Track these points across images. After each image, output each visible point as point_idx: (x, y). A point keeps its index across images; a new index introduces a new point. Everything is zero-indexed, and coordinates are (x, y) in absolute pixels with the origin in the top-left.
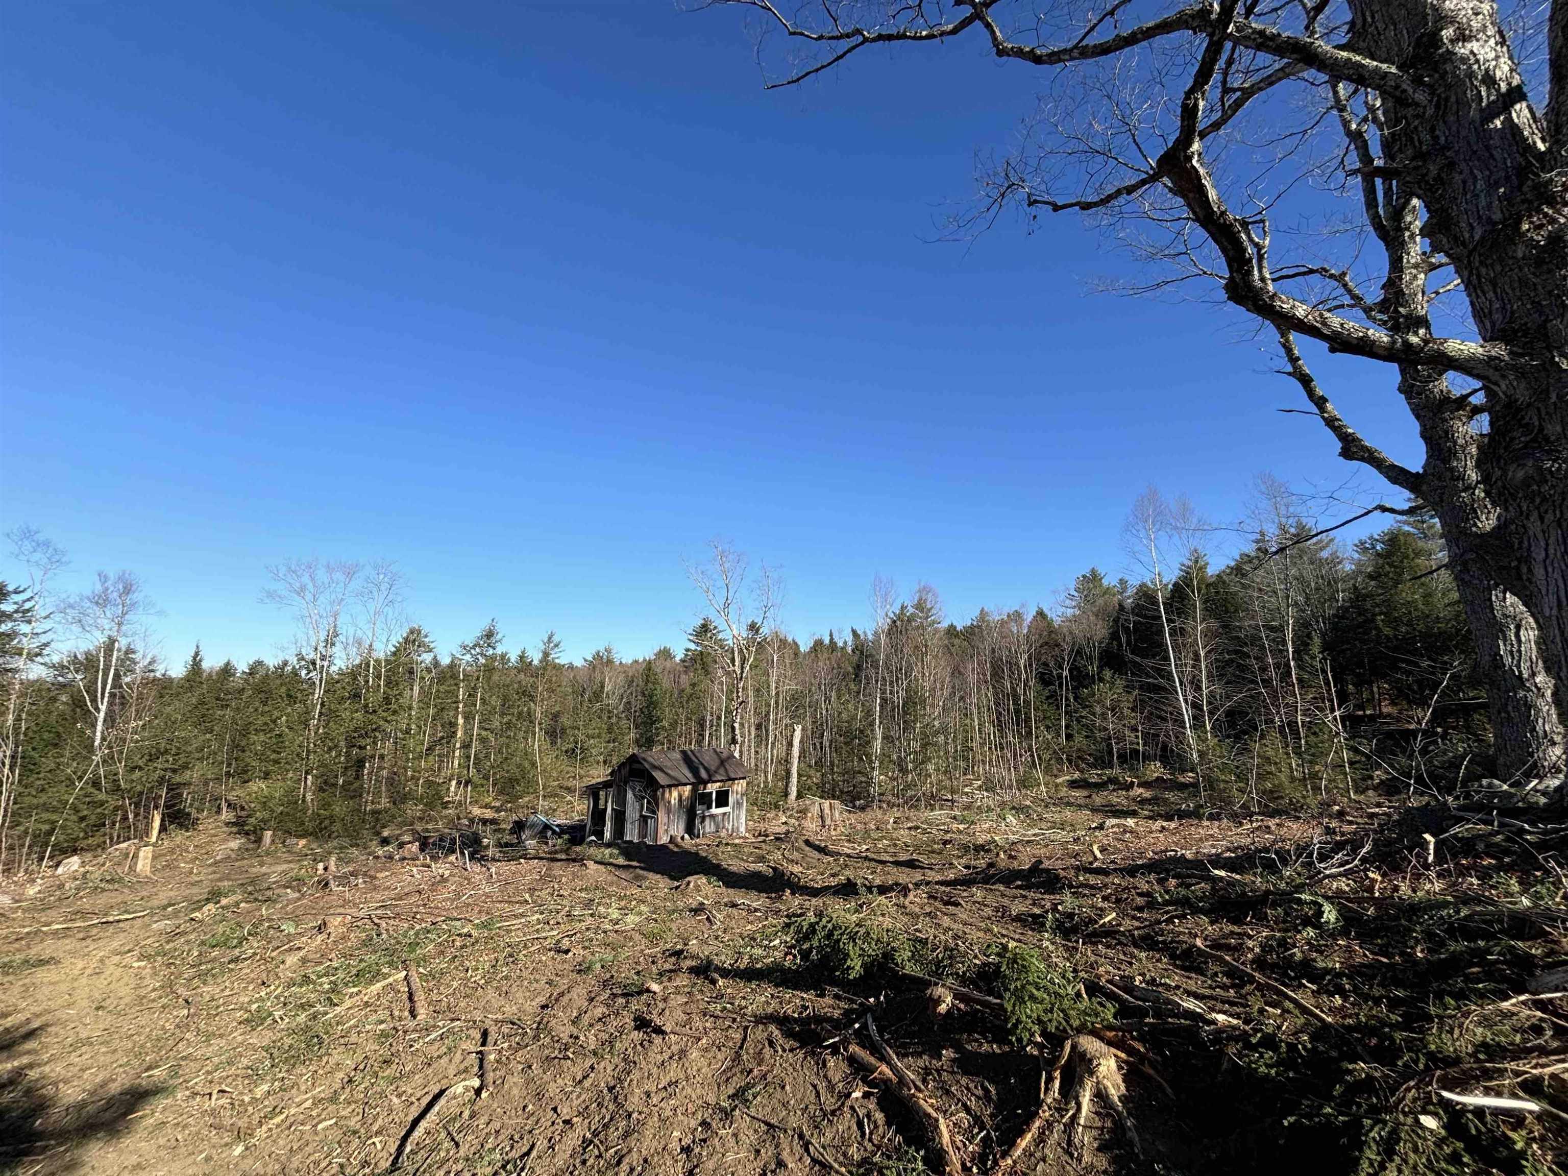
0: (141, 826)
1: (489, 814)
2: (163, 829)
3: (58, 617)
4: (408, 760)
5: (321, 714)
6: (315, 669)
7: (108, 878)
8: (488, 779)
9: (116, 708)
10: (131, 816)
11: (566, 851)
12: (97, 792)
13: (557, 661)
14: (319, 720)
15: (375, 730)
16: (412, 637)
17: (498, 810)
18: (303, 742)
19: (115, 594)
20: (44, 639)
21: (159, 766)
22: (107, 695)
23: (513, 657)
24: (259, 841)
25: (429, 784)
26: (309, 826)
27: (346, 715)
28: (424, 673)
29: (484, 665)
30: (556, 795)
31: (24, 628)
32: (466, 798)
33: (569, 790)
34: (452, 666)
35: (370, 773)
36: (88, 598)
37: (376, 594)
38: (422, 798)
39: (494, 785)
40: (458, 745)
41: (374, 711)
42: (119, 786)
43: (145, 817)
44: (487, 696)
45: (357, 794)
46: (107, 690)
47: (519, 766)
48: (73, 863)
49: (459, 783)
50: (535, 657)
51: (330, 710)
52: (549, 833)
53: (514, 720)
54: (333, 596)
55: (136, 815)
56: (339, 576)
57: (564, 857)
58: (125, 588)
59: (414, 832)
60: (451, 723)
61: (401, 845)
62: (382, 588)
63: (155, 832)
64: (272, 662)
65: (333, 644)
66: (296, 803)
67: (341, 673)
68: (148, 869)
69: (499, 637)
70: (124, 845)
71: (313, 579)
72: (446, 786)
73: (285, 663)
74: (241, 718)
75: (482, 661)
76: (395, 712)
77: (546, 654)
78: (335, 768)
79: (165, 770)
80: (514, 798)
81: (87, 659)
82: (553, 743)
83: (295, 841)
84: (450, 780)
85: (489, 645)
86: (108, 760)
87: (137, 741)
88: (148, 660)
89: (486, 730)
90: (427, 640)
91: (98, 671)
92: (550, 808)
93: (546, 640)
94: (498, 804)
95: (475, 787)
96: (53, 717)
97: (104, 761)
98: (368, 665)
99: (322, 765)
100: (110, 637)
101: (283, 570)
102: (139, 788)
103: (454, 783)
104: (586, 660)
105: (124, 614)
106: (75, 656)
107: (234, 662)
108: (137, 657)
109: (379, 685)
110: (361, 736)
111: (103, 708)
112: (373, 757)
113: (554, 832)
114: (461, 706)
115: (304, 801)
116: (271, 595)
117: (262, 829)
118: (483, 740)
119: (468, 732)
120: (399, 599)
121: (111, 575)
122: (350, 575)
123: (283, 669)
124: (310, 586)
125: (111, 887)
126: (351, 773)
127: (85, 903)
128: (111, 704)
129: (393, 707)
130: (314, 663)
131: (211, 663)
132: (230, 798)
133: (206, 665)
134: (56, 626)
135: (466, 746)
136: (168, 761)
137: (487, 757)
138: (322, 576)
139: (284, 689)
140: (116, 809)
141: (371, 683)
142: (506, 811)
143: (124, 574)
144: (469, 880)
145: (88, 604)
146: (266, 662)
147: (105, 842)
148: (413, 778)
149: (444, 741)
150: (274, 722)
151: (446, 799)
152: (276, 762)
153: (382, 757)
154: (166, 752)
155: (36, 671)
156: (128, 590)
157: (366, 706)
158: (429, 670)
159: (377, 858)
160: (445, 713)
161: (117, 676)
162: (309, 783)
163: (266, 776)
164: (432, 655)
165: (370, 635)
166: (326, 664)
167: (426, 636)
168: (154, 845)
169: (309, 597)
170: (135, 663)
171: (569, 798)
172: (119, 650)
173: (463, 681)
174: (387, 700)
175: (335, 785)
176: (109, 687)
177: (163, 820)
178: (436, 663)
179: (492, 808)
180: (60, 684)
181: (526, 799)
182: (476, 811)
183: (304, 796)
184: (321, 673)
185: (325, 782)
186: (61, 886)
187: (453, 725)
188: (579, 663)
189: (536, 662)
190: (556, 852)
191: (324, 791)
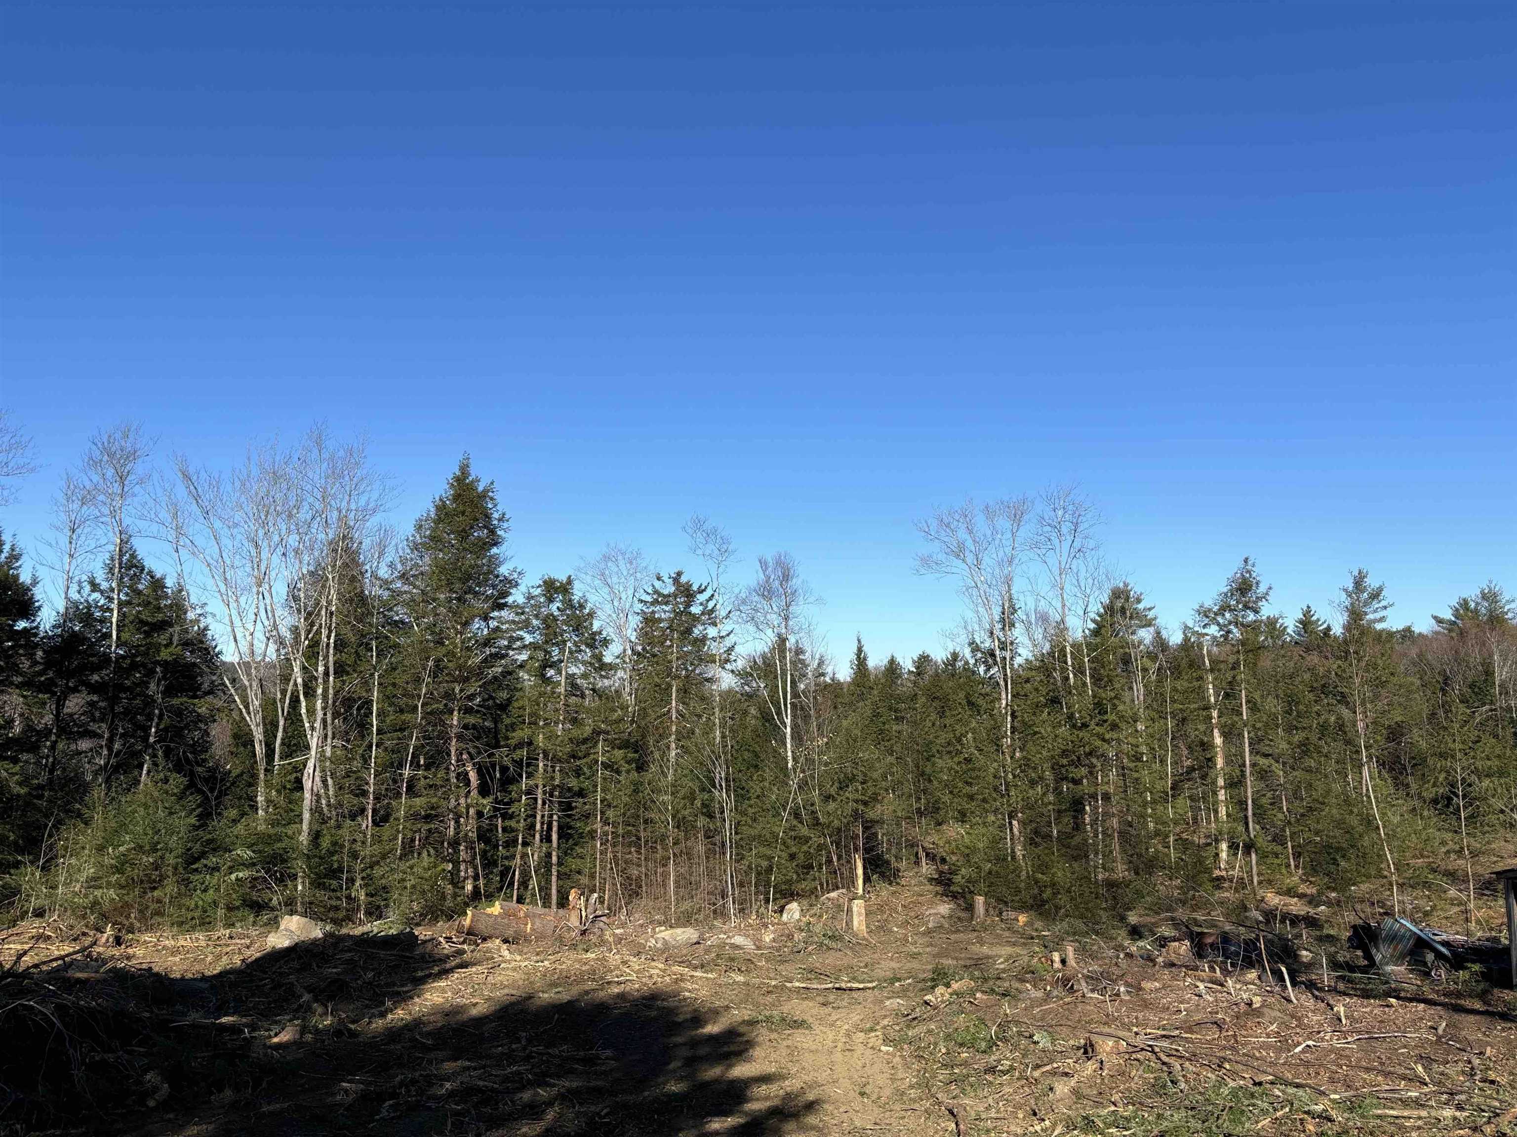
0: (846, 873)
1: (1297, 907)
2: (867, 879)
3: (735, 615)
4: (1145, 804)
5: (1014, 730)
6: (995, 663)
7: (830, 934)
8: (1283, 844)
9: (799, 721)
10: (835, 859)
11: (1482, 996)
12: (800, 825)
13: (1379, 626)
14: (1013, 739)
15: (1090, 754)
16: (1119, 604)
17: (1313, 901)
18: (997, 770)
19: (777, 582)
20: (728, 642)
21: (851, 796)
22: (789, 706)
23: (1290, 623)
24: (970, 908)
25: (1184, 844)
26: (1025, 895)
27: (1045, 730)
28: (1147, 663)
29: (1243, 643)
30: (1427, 885)
31: (712, 632)
32: (1250, 873)
33: (1451, 875)
34: (1186, 645)
35: (1094, 822)
36: (755, 590)
37: (1056, 541)
38: (1178, 869)
39: (1297, 855)
40: (1221, 782)
41: (1085, 725)
42: (817, 819)
43: (849, 862)
44: (1257, 696)
45: (1080, 854)
46: (789, 702)
47: (1339, 824)
48: (794, 910)
49: (1234, 847)
50: (1337, 624)
51: (1023, 722)
52: (1430, 957)
53: (1314, 738)
54: (1001, 554)
55: (839, 858)
56: (1004, 523)
57: (1478, 1006)
58: (784, 574)
59: (1176, 924)
60: (1202, 744)
61: (1163, 942)
62: (1064, 530)
63: (860, 881)
64: (939, 655)
65: (1012, 625)
66: (1005, 859)
67: (1029, 666)
68: (864, 927)
69: (1262, 589)
70: (833, 895)
71: (970, 531)
72: (1211, 850)
73: (955, 656)
74: (920, 735)
75: (1236, 633)
76: (1114, 727)
77: (1355, 615)
78: (1045, 811)
79: (856, 801)
80: (1341, 883)
81: (764, 662)
82: (1399, 784)
83: (1012, 914)
84: (1217, 841)
85: (1246, 607)
86: (803, 786)
87: (826, 764)
88: (817, 662)
89: (1266, 756)
90: (1141, 606)
91: (776, 677)
92: (1417, 909)
93: (1351, 587)
94: (1312, 890)
95: (1263, 857)
96: (748, 733)
97: (800, 787)
98: (1063, 651)
99: (1029, 806)
100: (779, 635)
101: (934, 524)
102: (836, 823)
103: (1224, 846)
104: (1439, 621)
105: (788, 606)
106: (755, 662)
107: (899, 659)
108: (807, 657)
109: (1084, 684)
110: (1072, 763)
111: (788, 721)
112: (1094, 796)
113: (1439, 955)
114: (1215, 714)
115: (1014, 858)
116: (926, 562)
117: (971, 892)
118: (1263, 775)
119: (1234, 759)
120: (1092, 544)
121: (769, 560)
122: (1017, 518)
123: (953, 665)
124: (969, 544)
125: (834, 945)
126: (1067, 819)
127: (815, 960)
128: (794, 716)
129: (1111, 717)
130: (992, 655)
131: (876, 661)
132: (926, 845)
133: (871, 663)
134: (736, 626)
135: (1235, 783)
136: (857, 790)
137: (1275, 803)
138: (981, 524)
139: (962, 695)
140: (820, 848)
141: (1072, 681)
142: (1329, 904)
143: (780, 557)
144: (1299, 1019)
145: (757, 598)
146: (933, 656)
147: (816, 888)
148: (1157, 833)
149: (1196, 774)
150: (959, 740)
151: (1217, 873)
152: (971, 798)
153: (1106, 797)
154: (853, 779)
155: (727, 681)
156: (786, 577)
157: (1071, 717)
158: (1152, 656)
159: (1129, 956)
160: (1189, 728)
161: (793, 682)
162: (1016, 831)
163: (962, 817)
164: (1151, 629)
165: (1059, 606)
166: (1008, 655)
167: (1139, 601)
168: (862, 897)
169: (970, 558)
170: (806, 666)
171: (1453, 892)
172: (790, 650)
173: (1212, 670)
174: (1099, 707)
175: (1049, 836)
176: (789, 697)
177: (865, 868)
178: (1160, 642)
179: (1301, 896)
180: (747, 694)
181: (1365, 887)
182: (1273, 899)
183: (1013, 851)
184: (1004, 668)
185: (1036, 832)
186: (790, 937)
187: (1206, 746)
188: (1424, 626)
189: (1337, 630)
190: (1459, 995)
191: (1037, 845)
